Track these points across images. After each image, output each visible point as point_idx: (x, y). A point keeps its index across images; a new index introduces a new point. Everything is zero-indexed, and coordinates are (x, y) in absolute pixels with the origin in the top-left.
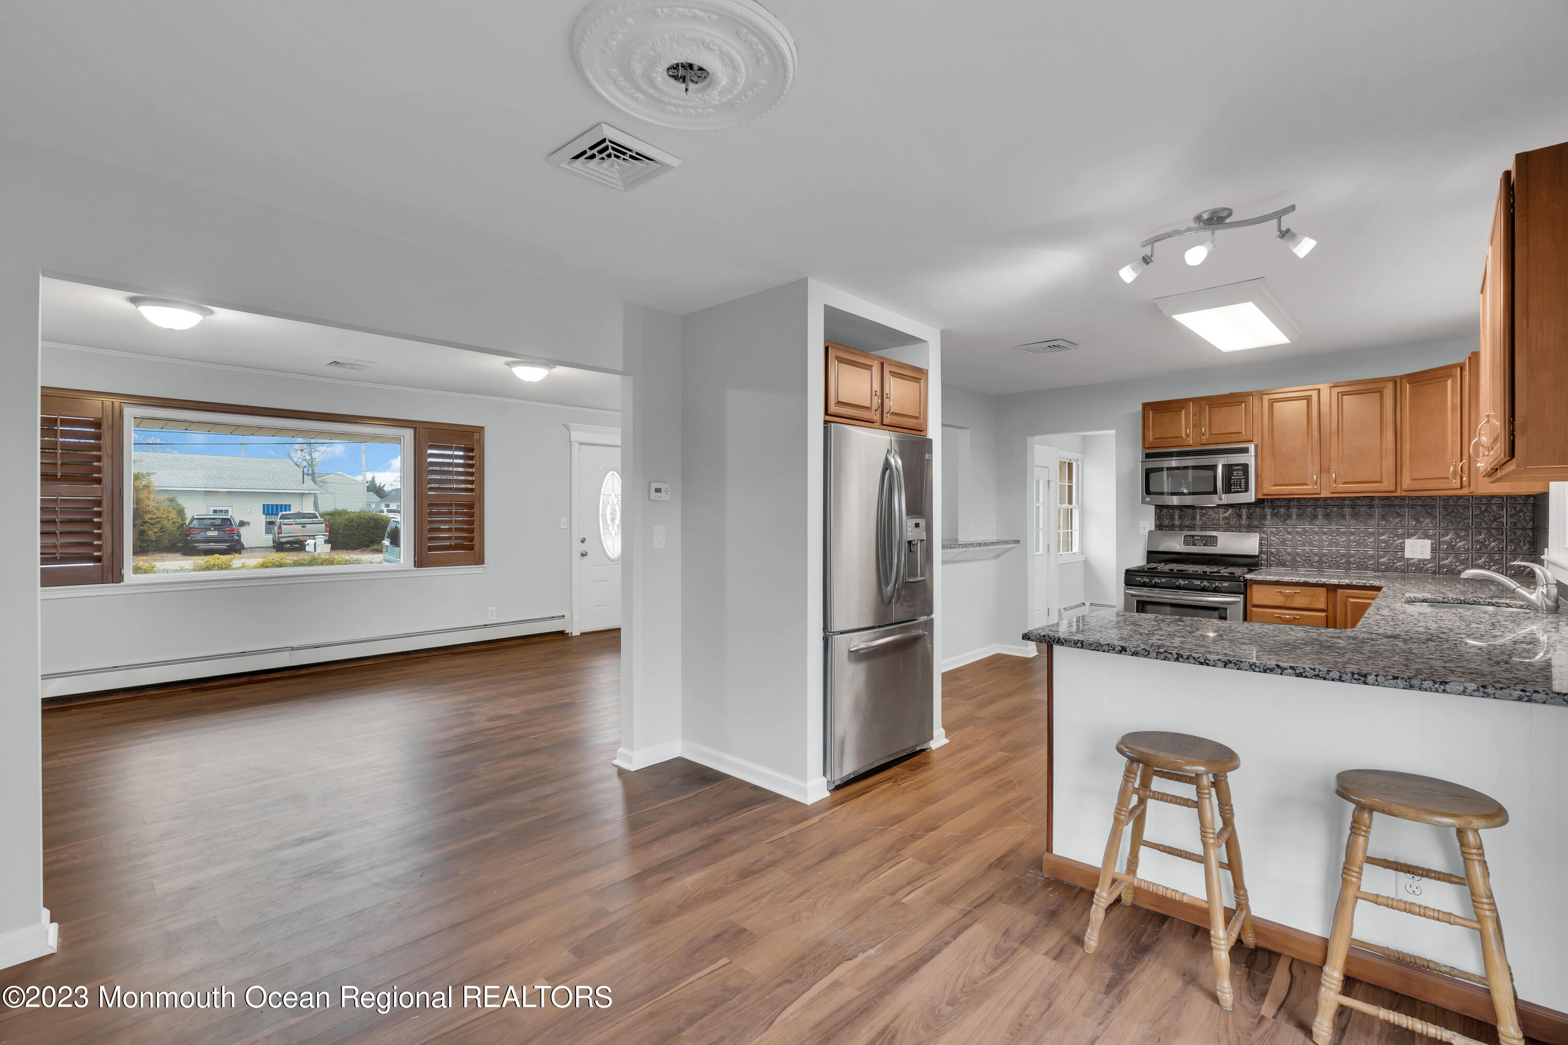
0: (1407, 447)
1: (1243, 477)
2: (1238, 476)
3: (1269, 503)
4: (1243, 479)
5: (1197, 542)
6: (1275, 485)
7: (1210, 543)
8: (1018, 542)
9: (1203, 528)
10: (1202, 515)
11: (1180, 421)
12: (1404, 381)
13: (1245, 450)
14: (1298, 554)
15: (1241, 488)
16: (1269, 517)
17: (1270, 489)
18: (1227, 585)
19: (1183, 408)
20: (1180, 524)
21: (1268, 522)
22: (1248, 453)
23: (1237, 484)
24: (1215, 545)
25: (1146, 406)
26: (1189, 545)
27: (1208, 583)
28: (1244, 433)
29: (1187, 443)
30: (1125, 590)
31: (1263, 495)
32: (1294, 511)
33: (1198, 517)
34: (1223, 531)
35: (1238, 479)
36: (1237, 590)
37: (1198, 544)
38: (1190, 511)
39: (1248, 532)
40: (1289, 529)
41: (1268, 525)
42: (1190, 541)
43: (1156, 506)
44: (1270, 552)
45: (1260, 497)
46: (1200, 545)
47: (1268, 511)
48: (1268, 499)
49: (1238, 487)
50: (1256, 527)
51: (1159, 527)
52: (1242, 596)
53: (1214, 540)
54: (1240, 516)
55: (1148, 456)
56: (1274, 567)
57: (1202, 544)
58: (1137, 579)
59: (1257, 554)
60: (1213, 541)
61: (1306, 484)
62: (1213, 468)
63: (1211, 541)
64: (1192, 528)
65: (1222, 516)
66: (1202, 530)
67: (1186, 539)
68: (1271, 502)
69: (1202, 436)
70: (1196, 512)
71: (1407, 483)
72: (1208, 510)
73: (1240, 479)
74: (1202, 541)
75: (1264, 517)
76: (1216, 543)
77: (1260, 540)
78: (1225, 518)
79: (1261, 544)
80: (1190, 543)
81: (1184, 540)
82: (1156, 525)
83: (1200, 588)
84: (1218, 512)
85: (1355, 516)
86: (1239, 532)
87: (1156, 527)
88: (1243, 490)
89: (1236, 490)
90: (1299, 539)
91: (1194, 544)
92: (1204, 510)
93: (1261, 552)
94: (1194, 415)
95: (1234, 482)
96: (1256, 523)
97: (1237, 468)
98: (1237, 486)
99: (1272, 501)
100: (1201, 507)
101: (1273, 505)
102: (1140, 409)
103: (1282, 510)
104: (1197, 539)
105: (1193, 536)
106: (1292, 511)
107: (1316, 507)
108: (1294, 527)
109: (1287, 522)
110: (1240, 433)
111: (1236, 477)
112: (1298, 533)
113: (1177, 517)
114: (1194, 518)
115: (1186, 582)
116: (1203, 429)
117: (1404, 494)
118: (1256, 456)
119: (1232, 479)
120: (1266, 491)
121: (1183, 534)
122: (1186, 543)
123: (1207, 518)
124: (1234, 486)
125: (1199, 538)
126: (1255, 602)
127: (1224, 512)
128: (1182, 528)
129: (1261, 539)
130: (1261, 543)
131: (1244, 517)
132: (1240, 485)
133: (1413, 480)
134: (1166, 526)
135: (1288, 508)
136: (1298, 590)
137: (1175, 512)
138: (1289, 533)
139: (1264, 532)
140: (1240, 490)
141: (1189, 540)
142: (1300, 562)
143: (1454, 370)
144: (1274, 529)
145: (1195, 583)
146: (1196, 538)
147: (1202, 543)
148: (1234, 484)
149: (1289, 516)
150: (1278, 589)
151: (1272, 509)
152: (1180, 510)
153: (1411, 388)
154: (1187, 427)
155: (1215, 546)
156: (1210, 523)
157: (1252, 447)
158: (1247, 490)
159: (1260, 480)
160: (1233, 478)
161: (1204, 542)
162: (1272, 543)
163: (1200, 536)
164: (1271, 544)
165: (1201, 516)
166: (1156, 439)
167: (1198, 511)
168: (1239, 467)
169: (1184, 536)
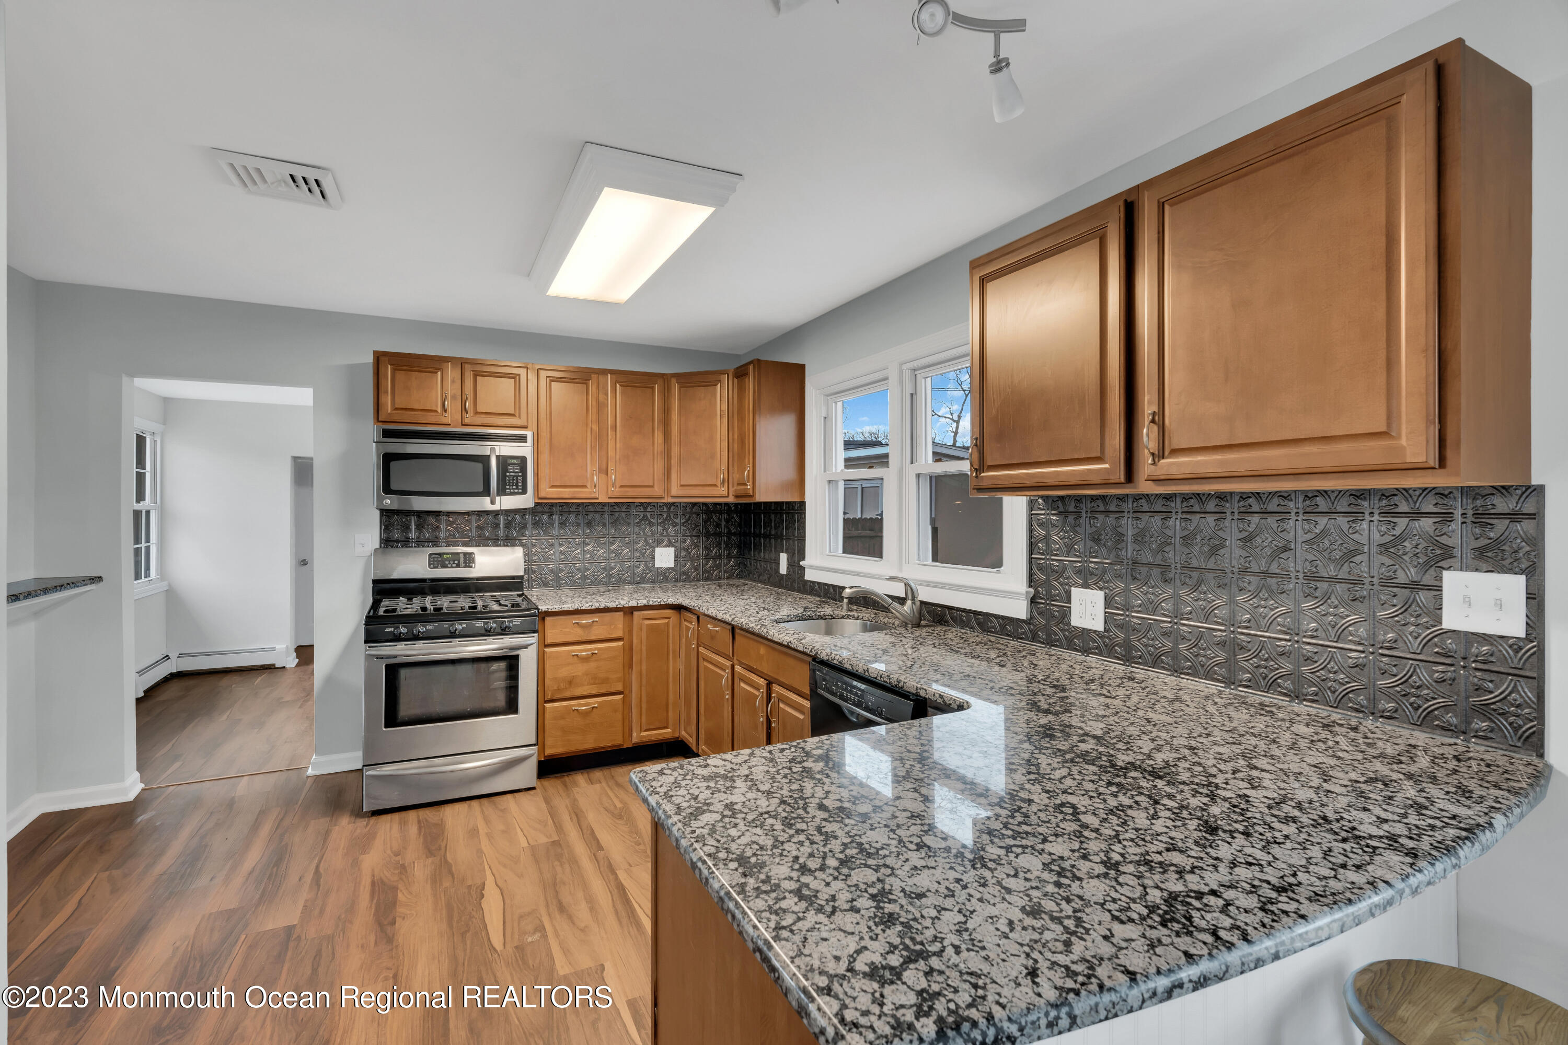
0: (675, 450)
1: (521, 474)
2: (514, 472)
4: (520, 476)
5: (446, 562)
6: (553, 486)
7: (465, 564)
8: (100, 579)
9: (449, 543)
11: (433, 387)
12: (673, 381)
13: (522, 439)
14: (561, 571)
15: (517, 488)
16: (530, 526)
17: (549, 492)
18: (519, 623)
19: (440, 369)
20: (418, 538)
22: (525, 442)
23: (513, 482)
25: (380, 357)
26: (436, 568)
27: (494, 622)
28: (517, 416)
29: (444, 420)
30: (366, 650)
31: (538, 499)
33: (443, 526)
35: (514, 476)
37: (448, 566)
38: (431, 520)
39: (509, 546)
40: (551, 540)
41: (531, 536)
43: (381, 511)
44: (532, 570)
46: (452, 567)
47: (529, 518)
49: (514, 487)
50: (516, 539)
51: (387, 543)
52: (535, 635)
53: (469, 558)
54: (497, 525)
55: (387, 434)
57: (454, 566)
58: (387, 630)
60: (469, 560)
61: (585, 487)
62: (482, 459)
63: (465, 560)
64: (435, 542)
65: (473, 525)
66: (449, 546)
67: (431, 560)
69: (464, 413)
70: (441, 519)
71: (675, 490)
72: (457, 517)
73: (517, 477)
74: (453, 561)
76: (474, 564)
77: (524, 557)
78: (478, 528)
79: (525, 562)
80: (437, 564)
81: (429, 561)
82: (381, 539)
83: (484, 632)
84: (470, 519)
85: (614, 523)
86: (497, 546)
87: (381, 543)
88: (520, 491)
89: (510, 491)
91: (444, 566)
92: (451, 517)
94: (453, 381)
95: (510, 480)
96: (515, 534)
97: (513, 461)
98: (513, 485)
100: (448, 513)
102: (370, 359)
103: (545, 517)
104: (446, 559)
105: (440, 555)
106: (555, 519)
107: (578, 513)
108: (556, 537)
109: (549, 531)
110: (514, 415)
111: (512, 474)
113: (413, 527)
115: (465, 626)
116: (467, 403)
117: (671, 500)
119: (508, 476)
120: (543, 494)
121: (425, 551)
122: (432, 565)
123: (456, 528)
124: (510, 485)
125: (449, 556)
126: (549, 640)
127: (478, 520)
128: (420, 543)
130: (526, 560)
131: (504, 526)
132: (517, 485)
133: (682, 486)
134: (397, 541)
135: (551, 514)
136: (596, 618)
137: (410, 520)
138: (551, 545)
140: (516, 491)
141: (437, 561)
143: (722, 376)
144: (537, 541)
145: (477, 625)
146: (445, 556)
147: (453, 563)
148: (509, 482)
149: (551, 525)
150: (575, 619)
151: (533, 516)
152: (418, 517)
153: (680, 388)
154: (444, 398)
155: (474, 567)
156: (461, 536)
157: (529, 436)
158: (524, 491)
159: (537, 478)
160: (509, 474)
161: (455, 562)
162: (534, 558)
163: (449, 554)
164: (533, 560)
165: (447, 525)
166: (395, 408)
167: (443, 518)
168: (515, 461)
169: (431, 555)
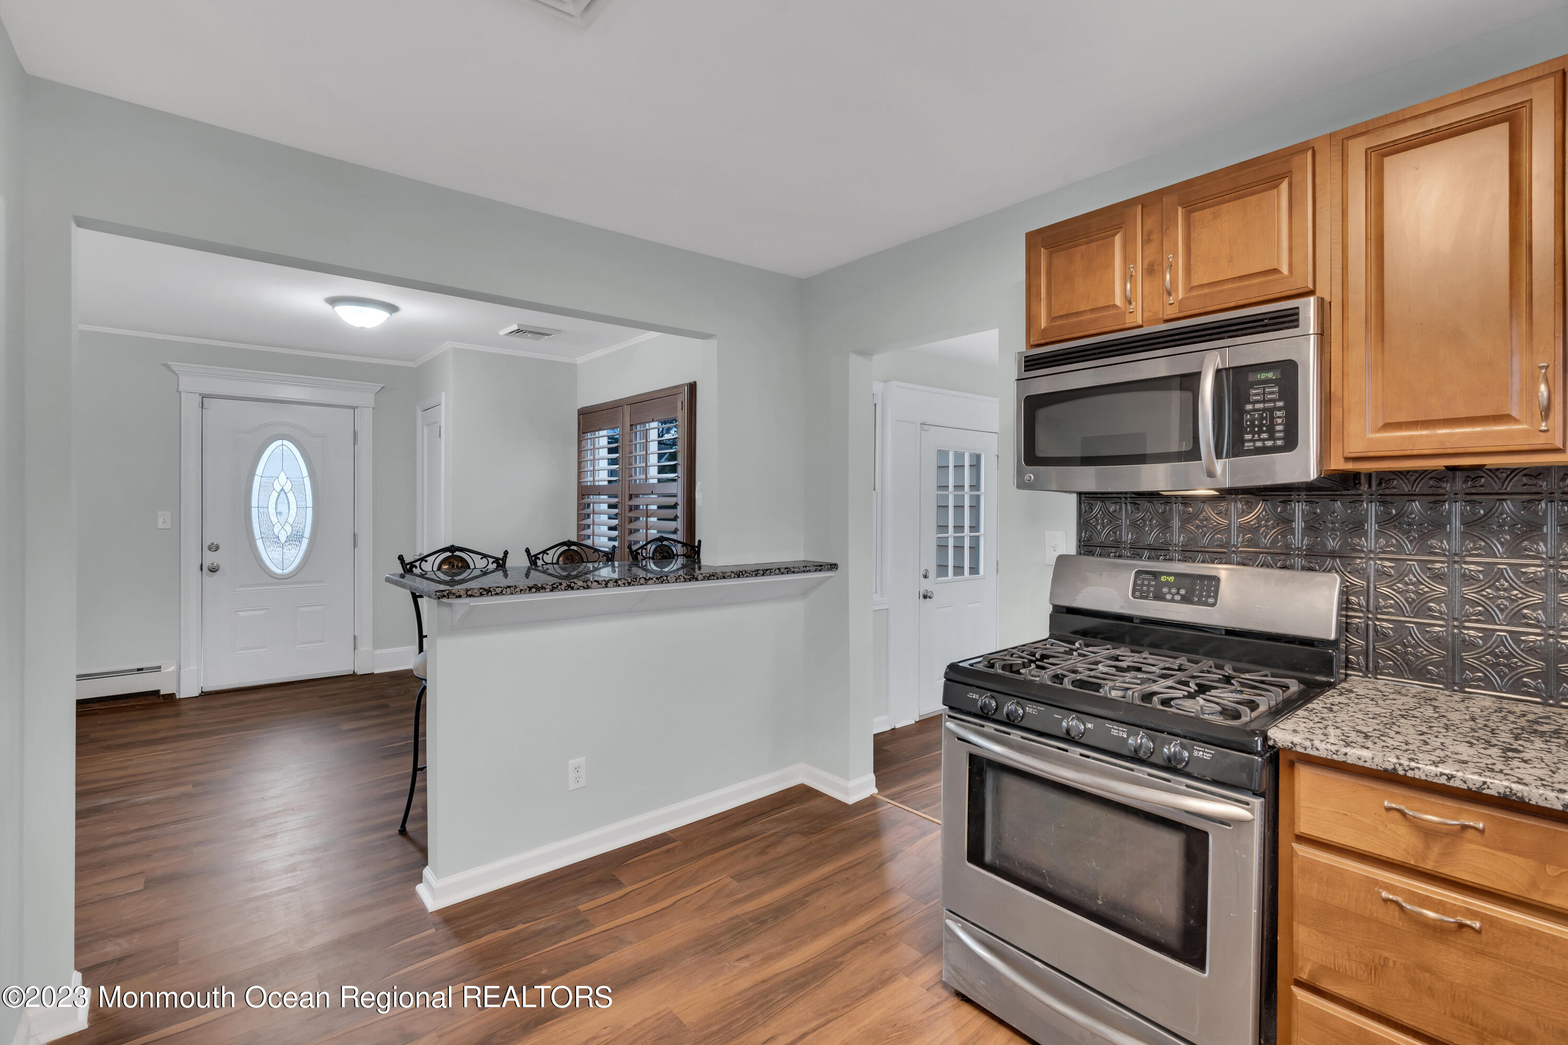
1: (1280, 404)
2: (1264, 401)
3: (1374, 488)
4: (1279, 409)
5: (1165, 590)
6: (1388, 426)
7: (1200, 596)
8: (833, 567)
9: (1188, 554)
10: (1186, 520)
11: (1110, 265)
13: (1289, 319)
14: (1470, 645)
15: (1274, 436)
16: (1372, 527)
17: (1369, 440)
18: (1208, 756)
19: (1120, 229)
20: (1132, 542)
21: (1370, 541)
22: (1297, 326)
23: (1261, 426)
24: (1211, 600)
25: (1032, 237)
26: (1146, 598)
28: (1285, 270)
29: (1128, 319)
31: (1347, 459)
32: (1456, 510)
33: (1176, 523)
34: (1238, 564)
35: (1264, 410)
36: (1243, 778)
37: (1169, 597)
38: (1156, 507)
39: (1311, 569)
40: (1438, 565)
41: (1371, 551)
42: (1149, 586)
43: (1080, 494)
44: (1376, 631)
45: (1337, 464)
46: (1173, 600)
47: (1372, 510)
48: (1369, 476)
49: (1265, 436)
50: (1333, 555)
51: (1087, 546)
52: (1257, 802)
53: (1209, 586)
54: (1286, 521)
55: (1034, 364)
56: (1389, 675)
57: (1178, 598)
58: (969, 695)
59: (1333, 637)
60: (1208, 589)
61: (1505, 418)
62: (1190, 382)
63: (1201, 590)
64: (1160, 551)
65: (1236, 521)
66: (1184, 560)
67: (1139, 582)
68: (1380, 484)
69: (1165, 295)
70: (1171, 509)
72: (1201, 505)
73: (1271, 410)
74: (1178, 589)
75: (1357, 527)
76: (1216, 597)
77: (1342, 593)
78: (1242, 529)
79: (1345, 605)
80: (1148, 591)
81: (1135, 584)
82: (1079, 540)
83: (1125, 752)
84: (1227, 510)
86: (1284, 567)
87: (1079, 546)
88: (1279, 443)
89: (1259, 444)
90: (1472, 596)
91: (1159, 597)
92: (1190, 506)
93: (1345, 627)
94: (1147, 241)
95: (1252, 422)
96: (1332, 544)
97: (1263, 376)
98: (1260, 432)
99: (1384, 478)
100: (1183, 497)
101: (1388, 492)
102: (1022, 246)
103: (1417, 504)
104: (1167, 584)
105: (1155, 575)
106: (1449, 512)
108: (1455, 558)
109: (1434, 542)
110: (1276, 271)
111: (1258, 406)
112: (1468, 579)
113: (1125, 522)
114: (1166, 526)
115: (1089, 726)
116: (1168, 277)
118: (1323, 335)
119: (1249, 412)
120: (1356, 447)
121: (1134, 566)
122: (1139, 592)
123: (1197, 527)
124: (1253, 433)
125: (1172, 579)
126: (1304, 828)
127: (1243, 511)
128: (1136, 551)
129: (1345, 594)
130: (1348, 601)
131: (1299, 524)
132: (1271, 431)
134: (1100, 545)
135: (1436, 500)
136: (1475, 820)
137: (1121, 509)
138: (1438, 577)
139: (1356, 572)
140: (1269, 443)
142: (1474, 669)
144: (1387, 564)
145: (1114, 732)
146: (1163, 578)
147: (1178, 593)
148: (1253, 425)
149: (1438, 526)
150: (1396, 799)
151: (1383, 503)
154: (1128, 276)
155: (1213, 605)
156: (1205, 541)
157: (1309, 309)
158: (1291, 442)
159: (1336, 412)
160: (1249, 407)
161: (1183, 592)
162: (1382, 603)
163: (1177, 575)
164: (1377, 607)
165: (1183, 521)
166: (1054, 319)
167: (1177, 507)
168: (1270, 375)
169: (1139, 573)
